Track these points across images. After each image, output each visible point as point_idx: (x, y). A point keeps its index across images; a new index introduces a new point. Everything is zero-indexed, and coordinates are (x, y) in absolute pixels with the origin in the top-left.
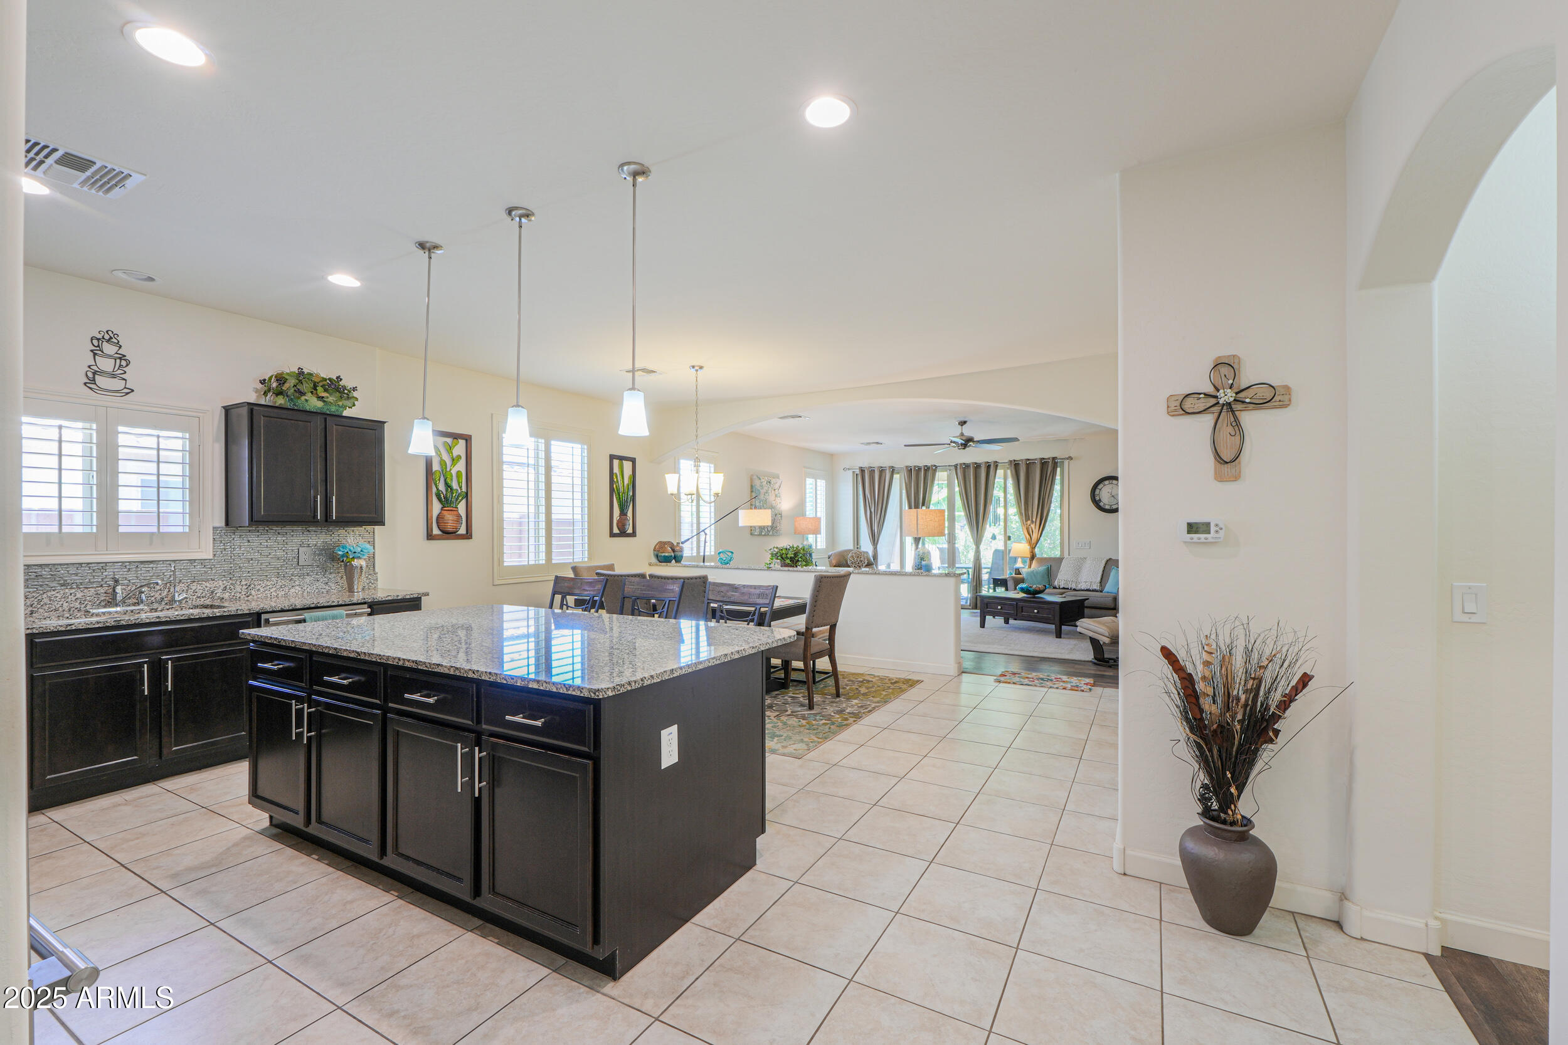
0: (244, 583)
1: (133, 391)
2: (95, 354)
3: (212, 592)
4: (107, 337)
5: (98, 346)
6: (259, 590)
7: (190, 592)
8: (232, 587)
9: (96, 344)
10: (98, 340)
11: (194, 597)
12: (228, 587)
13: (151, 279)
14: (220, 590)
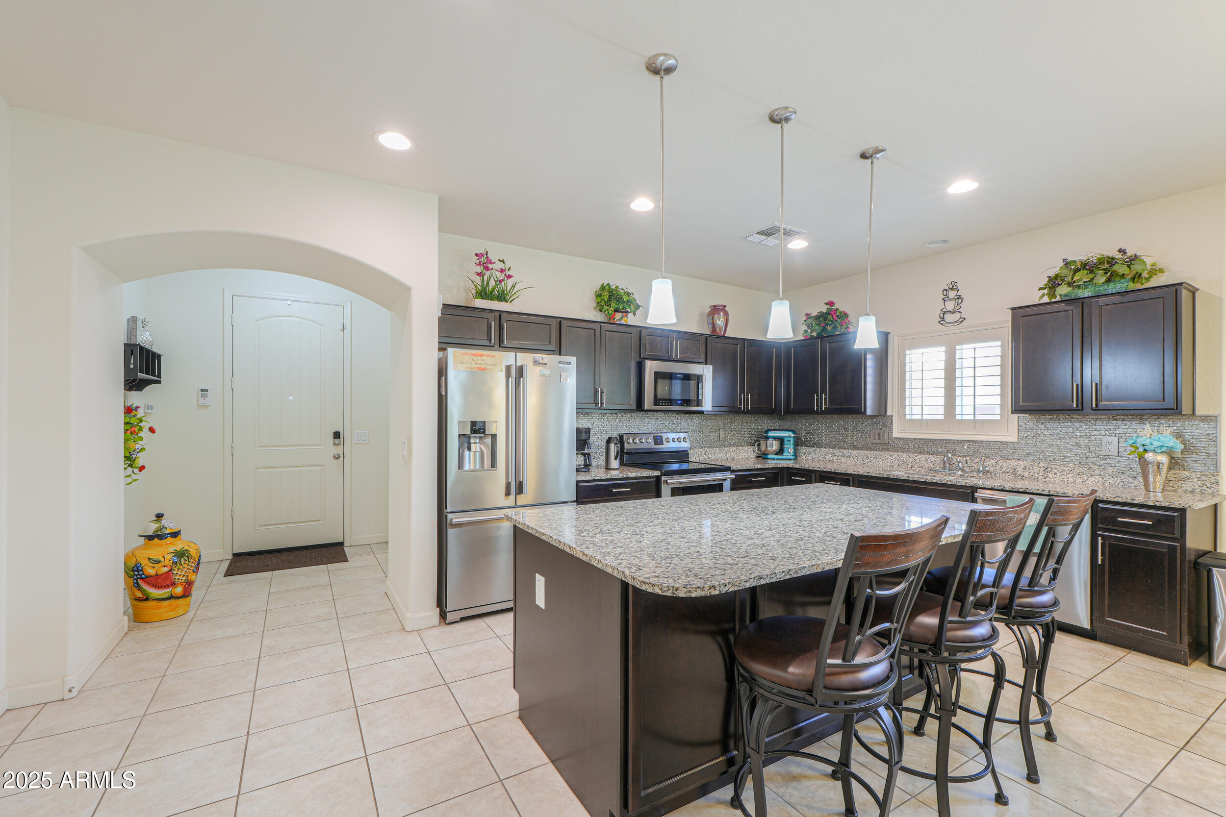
0: (1041, 465)
1: (965, 319)
2: (945, 301)
3: (1015, 470)
4: (951, 287)
5: (946, 295)
6: (1055, 473)
7: (998, 467)
8: (1031, 468)
9: (945, 294)
10: (946, 290)
11: (1001, 472)
12: (1028, 467)
13: (945, 241)
14: (1021, 469)
